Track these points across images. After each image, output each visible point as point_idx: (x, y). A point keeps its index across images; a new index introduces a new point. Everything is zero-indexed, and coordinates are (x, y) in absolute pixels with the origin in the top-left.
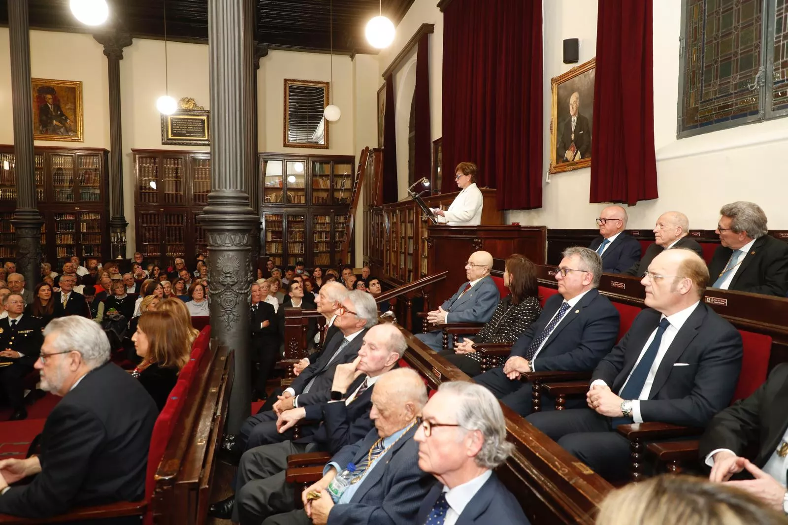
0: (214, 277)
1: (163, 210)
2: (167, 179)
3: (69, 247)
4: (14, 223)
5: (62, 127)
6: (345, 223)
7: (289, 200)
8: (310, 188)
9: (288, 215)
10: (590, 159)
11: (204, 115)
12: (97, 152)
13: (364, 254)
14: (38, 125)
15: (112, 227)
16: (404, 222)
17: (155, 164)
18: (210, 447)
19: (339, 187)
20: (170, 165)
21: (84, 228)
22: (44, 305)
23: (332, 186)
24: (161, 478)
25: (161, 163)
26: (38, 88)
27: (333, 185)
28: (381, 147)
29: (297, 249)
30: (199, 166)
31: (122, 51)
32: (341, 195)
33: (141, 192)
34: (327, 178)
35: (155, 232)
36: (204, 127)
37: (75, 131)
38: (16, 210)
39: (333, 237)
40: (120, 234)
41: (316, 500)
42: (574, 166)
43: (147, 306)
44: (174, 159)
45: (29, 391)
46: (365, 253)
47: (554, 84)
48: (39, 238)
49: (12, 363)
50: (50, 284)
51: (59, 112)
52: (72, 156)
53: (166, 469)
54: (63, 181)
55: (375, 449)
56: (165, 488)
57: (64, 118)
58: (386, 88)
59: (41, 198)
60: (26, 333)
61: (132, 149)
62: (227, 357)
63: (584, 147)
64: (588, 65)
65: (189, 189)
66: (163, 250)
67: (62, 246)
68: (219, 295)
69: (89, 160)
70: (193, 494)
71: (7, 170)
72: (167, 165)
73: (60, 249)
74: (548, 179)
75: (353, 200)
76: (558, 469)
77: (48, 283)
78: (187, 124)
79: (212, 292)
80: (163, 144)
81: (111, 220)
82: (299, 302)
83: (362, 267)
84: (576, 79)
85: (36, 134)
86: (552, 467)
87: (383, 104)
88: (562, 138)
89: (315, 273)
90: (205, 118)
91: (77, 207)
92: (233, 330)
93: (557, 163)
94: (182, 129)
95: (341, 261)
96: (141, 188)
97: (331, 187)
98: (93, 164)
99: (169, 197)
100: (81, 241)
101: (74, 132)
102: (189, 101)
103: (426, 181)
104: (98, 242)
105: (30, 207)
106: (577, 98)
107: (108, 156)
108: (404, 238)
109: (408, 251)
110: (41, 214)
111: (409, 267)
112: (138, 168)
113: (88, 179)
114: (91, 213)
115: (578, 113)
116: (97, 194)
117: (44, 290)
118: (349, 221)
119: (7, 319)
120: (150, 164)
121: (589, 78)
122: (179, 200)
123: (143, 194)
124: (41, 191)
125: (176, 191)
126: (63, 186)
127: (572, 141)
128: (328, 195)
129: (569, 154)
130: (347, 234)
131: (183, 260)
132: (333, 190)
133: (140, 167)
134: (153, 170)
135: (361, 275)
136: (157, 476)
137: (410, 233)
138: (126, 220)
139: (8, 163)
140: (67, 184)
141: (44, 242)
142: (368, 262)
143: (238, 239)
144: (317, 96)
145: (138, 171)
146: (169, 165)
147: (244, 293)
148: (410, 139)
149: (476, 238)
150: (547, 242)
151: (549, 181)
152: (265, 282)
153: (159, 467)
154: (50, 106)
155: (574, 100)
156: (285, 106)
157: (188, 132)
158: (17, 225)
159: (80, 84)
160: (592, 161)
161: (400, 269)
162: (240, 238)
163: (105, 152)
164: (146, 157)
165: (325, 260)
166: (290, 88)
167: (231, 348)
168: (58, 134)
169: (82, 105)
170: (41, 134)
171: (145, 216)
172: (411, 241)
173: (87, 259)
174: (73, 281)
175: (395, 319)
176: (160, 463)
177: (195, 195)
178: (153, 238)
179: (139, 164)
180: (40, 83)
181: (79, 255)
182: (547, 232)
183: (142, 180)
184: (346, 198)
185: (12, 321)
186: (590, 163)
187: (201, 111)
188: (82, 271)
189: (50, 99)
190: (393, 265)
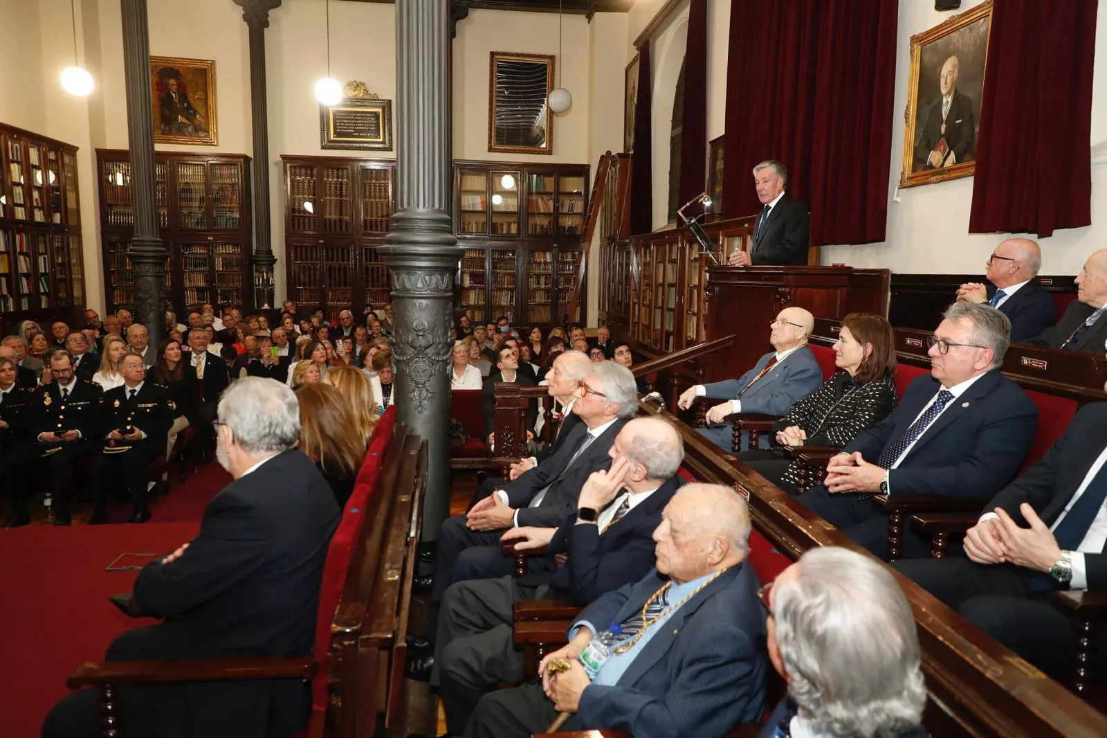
0: (401, 336)
1: (322, 241)
2: (328, 197)
3: (200, 290)
4: (130, 257)
5: (190, 125)
6: (574, 263)
7: (494, 228)
8: (525, 211)
9: (493, 251)
10: (973, 163)
11: (378, 107)
12: (236, 160)
13: (599, 308)
14: (158, 122)
15: (256, 264)
16: (663, 261)
17: (312, 177)
18: (406, 584)
19: (566, 210)
20: (332, 178)
21: (219, 266)
22: (171, 370)
23: (556, 208)
24: (339, 628)
25: (320, 177)
26: (158, 70)
27: (558, 208)
28: (629, 151)
29: (505, 300)
30: (371, 180)
31: (268, 15)
32: (568, 222)
33: (294, 216)
34: (548, 198)
35: (312, 272)
36: (378, 123)
37: (207, 131)
38: (134, 238)
39: (556, 283)
40: (267, 273)
41: (562, 672)
42: (943, 175)
43: (301, 377)
44: (338, 170)
45: (154, 483)
46: (601, 307)
47: (915, 46)
48: (163, 277)
49: (130, 447)
50: (179, 340)
51: (186, 104)
52: (203, 165)
53: (346, 616)
54: (190, 199)
55: (652, 603)
56: (346, 643)
57: (192, 112)
58: (638, 62)
59: (164, 223)
60: (149, 408)
61: (281, 156)
62: (419, 451)
63: (962, 145)
64: (979, 11)
65: (358, 211)
66: (323, 298)
67: (191, 288)
68: (407, 363)
69: (225, 171)
70: (384, 654)
71: (120, 186)
72: (328, 178)
73: (188, 293)
74: (897, 197)
75: (586, 229)
76: (985, 668)
77: (176, 339)
78: (355, 120)
79: (398, 358)
80: (323, 147)
81: (254, 254)
82: (513, 376)
83: (595, 326)
84: (955, 35)
85: (157, 134)
86: (971, 662)
87: (634, 88)
88: (924, 132)
89: (532, 334)
90: (380, 110)
91: (210, 236)
92: (426, 413)
93: (914, 170)
94: (348, 126)
95: (566, 317)
96: (294, 210)
97: (554, 209)
98: (230, 176)
99: (330, 224)
100: (216, 284)
101: (205, 131)
102: (357, 85)
103: (706, 199)
104: (238, 285)
105: (151, 235)
106: (954, 67)
107: (249, 165)
108: (663, 285)
109: (667, 305)
110: (165, 244)
111: (667, 328)
112: (289, 183)
113: (224, 198)
114: (229, 244)
115: (956, 91)
116: (235, 218)
117: (172, 349)
118: (580, 260)
119: (123, 387)
120: (306, 177)
121: (978, 33)
122: (344, 229)
123: (296, 218)
124: (164, 214)
125: (341, 215)
126: (192, 207)
127: (942, 136)
128: (549, 222)
129: (935, 157)
130: (576, 279)
131: (350, 313)
132: (556, 214)
133: (293, 182)
134: (309, 185)
135: (596, 339)
136: (334, 625)
137: (671, 277)
138: (273, 254)
139: (121, 175)
140: (197, 204)
141: (168, 283)
142: (605, 319)
143: (434, 281)
144: (536, 77)
145: (289, 186)
146: (330, 179)
147: (443, 361)
148: (673, 140)
149: (782, 286)
150: (889, 294)
151: (898, 199)
152: (461, 344)
153: (336, 613)
154: (174, 96)
155: (949, 70)
156: (491, 92)
157: (356, 131)
158: (136, 260)
159: (213, 64)
160: (977, 166)
161: (655, 330)
162: (437, 279)
163: (246, 158)
164: (300, 167)
165: (545, 316)
166: (498, 66)
167: (423, 438)
168: (185, 135)
169: (214, 94)
170: (164, 134)
171: (299, 249)
172: (673, 290)
173: (223, 307)
174: (205, 338)
175: (663, 404)
176: (339, 606)
177: (365, 221)
178: (310, 280)
179: (291, 176)
180: (160, 64)
181: (213, 302)
182: (890, 279)
183: (294, 199)
184: (576, 227)
185: (130, 391)
186: (972, 170)
187: (375, 100)
188: (218, 325)
189: (173, 85)
190: (643, 325)
